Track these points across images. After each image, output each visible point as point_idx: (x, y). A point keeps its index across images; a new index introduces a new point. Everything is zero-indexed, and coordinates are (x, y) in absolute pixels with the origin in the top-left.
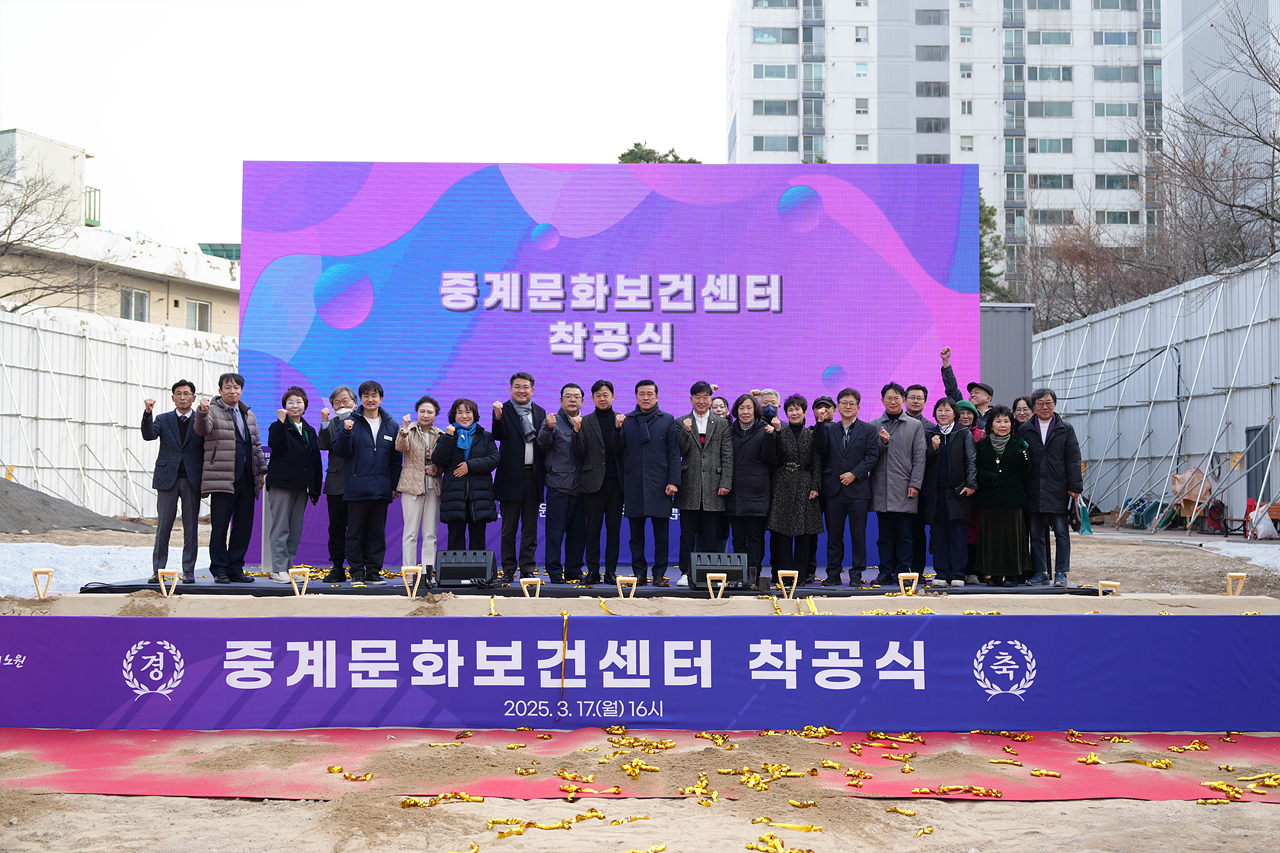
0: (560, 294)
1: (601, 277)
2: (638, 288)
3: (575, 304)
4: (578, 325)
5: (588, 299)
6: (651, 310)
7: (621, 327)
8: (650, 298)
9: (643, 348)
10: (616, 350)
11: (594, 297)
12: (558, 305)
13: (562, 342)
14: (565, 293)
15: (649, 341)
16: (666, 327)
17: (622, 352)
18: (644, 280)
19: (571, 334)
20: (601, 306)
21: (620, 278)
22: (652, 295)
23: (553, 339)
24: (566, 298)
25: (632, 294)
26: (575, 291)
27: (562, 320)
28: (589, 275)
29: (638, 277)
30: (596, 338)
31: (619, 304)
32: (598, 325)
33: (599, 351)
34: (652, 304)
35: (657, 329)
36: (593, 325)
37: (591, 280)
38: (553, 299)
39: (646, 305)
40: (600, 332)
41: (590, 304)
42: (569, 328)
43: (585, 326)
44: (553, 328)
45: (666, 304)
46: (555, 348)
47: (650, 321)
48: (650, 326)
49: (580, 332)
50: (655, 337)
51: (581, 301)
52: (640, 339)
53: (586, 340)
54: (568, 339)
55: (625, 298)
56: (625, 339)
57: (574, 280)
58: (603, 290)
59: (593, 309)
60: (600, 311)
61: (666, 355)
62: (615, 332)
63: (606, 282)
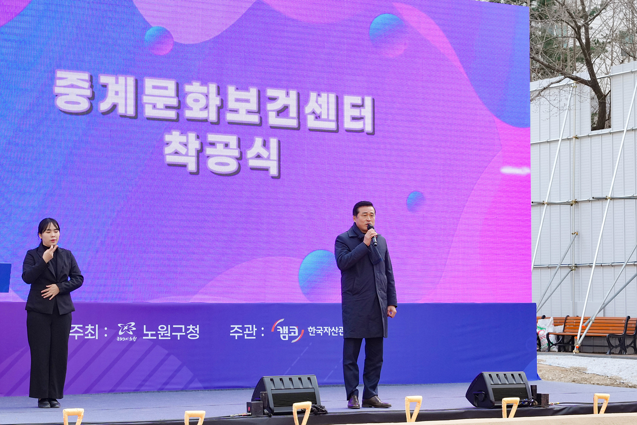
0: (174, 102)
1: (213, 88)
2: (247, 101)
3: (188, 114)
4: (192, 136)
5: (201, 110)
6: (260, 124)
7: (233, 140)
8: (259, 112)
9: (253, 163)
10: (227, 164)
11: (206, 107)
12: (172, 114)
13: (176, 153)
14: (179, 102)
15: (259, 156)
16: (273, 142)
17: (233, 166)
18: (253, 94)
19: (186, 145)
20: (213, 117)
21: (231, 90)
22: (261, 110)
23: (168, 150)
24: (181, 106)
25: (243, 107)
26: (189, 100)
27: (176, 129)
28: (202, 85)
29: (247, 90)
30: (209, 151)
31: (230, 117)
32: (211, 137)
33: (212, 165)
34: (261, 118)
35: (265, 144)
36: (206, 137)
37: (204, 89)
38: (168, 107)
39: (255, 119)
40: (212, 144)
41: (203, 115)
42: (183, 139)
43: (198, 137)
44: (167, 138)
45: (273, 120)
46: (170, 159)
47: (257, 135)
48: (259, 141)
49: (194, 144)
50: (264, 152)
51: (194, 112)
52: (250, 153)
53: (200, 152)
54: (183, 150)
55: (235, 111)
56: (236, 153)
57: (188, 88)
58: (215, 101)
59: (205, 121)
60: (212, 123)
61: (274, 171)
62: (227, 145)
63: (219, 94)
